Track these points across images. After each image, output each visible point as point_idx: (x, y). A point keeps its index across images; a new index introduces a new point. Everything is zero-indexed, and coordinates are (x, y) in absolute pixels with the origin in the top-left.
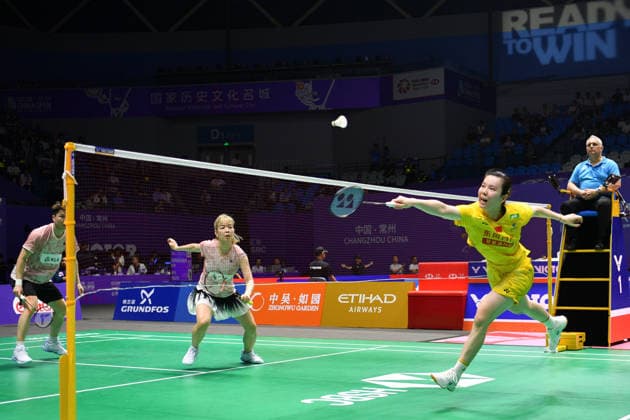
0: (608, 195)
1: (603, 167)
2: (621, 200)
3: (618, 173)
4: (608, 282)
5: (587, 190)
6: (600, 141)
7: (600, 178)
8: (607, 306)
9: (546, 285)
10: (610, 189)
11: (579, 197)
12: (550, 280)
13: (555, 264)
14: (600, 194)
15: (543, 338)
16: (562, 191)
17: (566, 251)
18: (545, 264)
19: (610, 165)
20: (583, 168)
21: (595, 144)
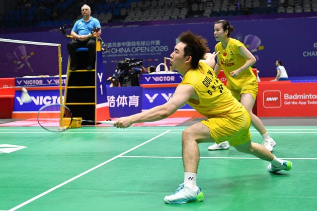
0: (94, 39)
1: (91, 22)
2: (101, 42)
3: (99, 26)
4: (94, 89)
5: (82, 36)
6: (89, 8)
7: (89, 29)
8: (94, 102)
9: (58, 91)
10: (95, 36)
11: (77, 40)
12: (61, 88)
13: (64, 78)
14: (89, 38)
15: (58, 121)
16: (68, 36)
17: (71, 71)
18: (58, 78)
19: (95, 21)
20: (79, 23)
21: (86, 10)
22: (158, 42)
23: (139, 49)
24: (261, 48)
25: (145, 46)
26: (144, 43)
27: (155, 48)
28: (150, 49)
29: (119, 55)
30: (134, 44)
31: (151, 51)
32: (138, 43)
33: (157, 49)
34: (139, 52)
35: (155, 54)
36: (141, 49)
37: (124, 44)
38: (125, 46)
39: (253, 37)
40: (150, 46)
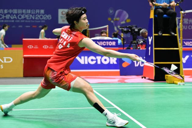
22: (42, 11)
23: (24, 16)
24: (128, 21)
25: (30, 14)
26: (29, 11)
27: (39, 16)
28: (35, 17)
29: (5, 21)
30: (20, 11)
31: (36, 18)
32: (24, 11)
33: (41, 17)
34: (25, 19)
35: (39, 21)
36: (27, 16)
37: (10, 11)
38: (12, 13)
39: (122, 11)
40: (35, 15)
